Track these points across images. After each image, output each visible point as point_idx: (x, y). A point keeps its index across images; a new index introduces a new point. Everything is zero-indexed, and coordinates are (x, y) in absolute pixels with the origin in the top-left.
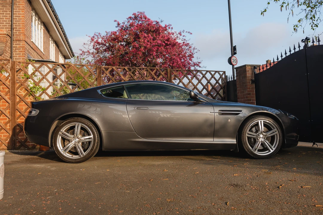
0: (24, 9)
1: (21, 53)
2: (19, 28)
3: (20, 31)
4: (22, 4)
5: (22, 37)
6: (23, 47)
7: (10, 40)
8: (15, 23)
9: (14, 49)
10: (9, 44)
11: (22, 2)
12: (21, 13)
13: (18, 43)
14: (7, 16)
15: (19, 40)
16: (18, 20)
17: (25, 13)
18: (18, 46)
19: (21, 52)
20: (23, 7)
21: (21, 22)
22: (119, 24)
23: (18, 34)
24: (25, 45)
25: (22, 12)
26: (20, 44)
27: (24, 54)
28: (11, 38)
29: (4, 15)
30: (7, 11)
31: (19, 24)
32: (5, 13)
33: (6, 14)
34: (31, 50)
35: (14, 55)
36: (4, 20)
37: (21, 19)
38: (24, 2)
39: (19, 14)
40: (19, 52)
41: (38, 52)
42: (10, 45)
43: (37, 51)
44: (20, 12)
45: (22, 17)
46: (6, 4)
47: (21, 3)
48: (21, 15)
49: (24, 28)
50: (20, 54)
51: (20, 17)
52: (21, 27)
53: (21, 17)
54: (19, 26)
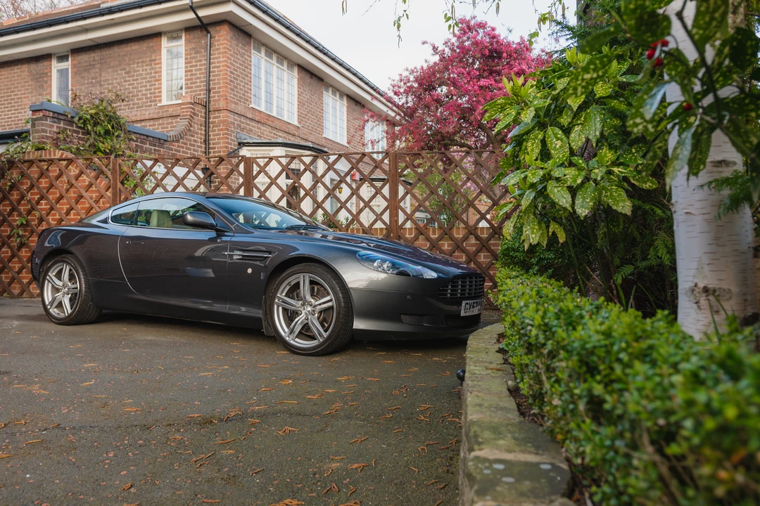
0: (226, 52)
1: (222, 132)
2: (219, 88)
3: (220, 92)
4: (222, 44)
5: (222, 104)
6: (224, 122)
7: (203, 111)
8: (212, 80)
9: (211, 125)
10: (200, 119)
11: (223, 40)
12: (221, 59)
13: (217, 115)
14: (201, 69)
15: (219, 110)
16: (216, 73)
17: (228, 58)
18: (216, 120)
19: (221, 130)
20: (225, 48)
21: (221, 77)
22: (435, 49)
23: (216, 98)
24: (226, 116)
25: (223, 57)
26: (219, 117)
27: (226, 134)
28: (206, 106)
29: (198, 67)
30: (201, 61)
31: (218, 80)
32: (198, 63)
33: (200, 65)
34: (249, 125)
35: (211, 137)
36: (198, 76)
37: (221, 71)
38: (226, 39)
39: (218, 62)
40: (219, 130)
41: (277, 124)
42: (203, 119)
43: (270, 123)
44: (219, 58)
45: (223, 66)
46: (200, 48)
47: (221, 42)
48: (221, 64)
49: (226, 87)
50: (219, 134)
51: (219, 67)
52: (222, 85)
53: (221, 68)
54: (219, 83)
